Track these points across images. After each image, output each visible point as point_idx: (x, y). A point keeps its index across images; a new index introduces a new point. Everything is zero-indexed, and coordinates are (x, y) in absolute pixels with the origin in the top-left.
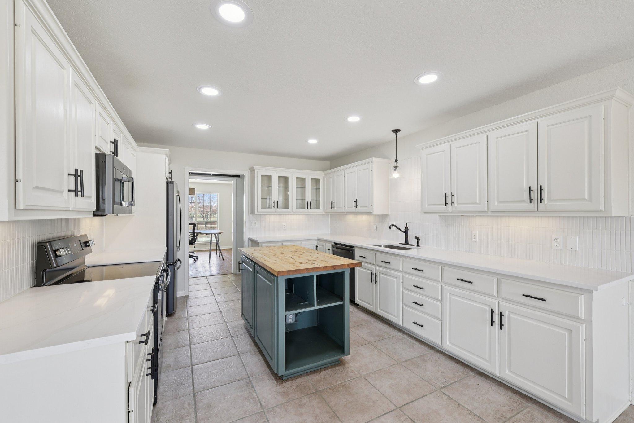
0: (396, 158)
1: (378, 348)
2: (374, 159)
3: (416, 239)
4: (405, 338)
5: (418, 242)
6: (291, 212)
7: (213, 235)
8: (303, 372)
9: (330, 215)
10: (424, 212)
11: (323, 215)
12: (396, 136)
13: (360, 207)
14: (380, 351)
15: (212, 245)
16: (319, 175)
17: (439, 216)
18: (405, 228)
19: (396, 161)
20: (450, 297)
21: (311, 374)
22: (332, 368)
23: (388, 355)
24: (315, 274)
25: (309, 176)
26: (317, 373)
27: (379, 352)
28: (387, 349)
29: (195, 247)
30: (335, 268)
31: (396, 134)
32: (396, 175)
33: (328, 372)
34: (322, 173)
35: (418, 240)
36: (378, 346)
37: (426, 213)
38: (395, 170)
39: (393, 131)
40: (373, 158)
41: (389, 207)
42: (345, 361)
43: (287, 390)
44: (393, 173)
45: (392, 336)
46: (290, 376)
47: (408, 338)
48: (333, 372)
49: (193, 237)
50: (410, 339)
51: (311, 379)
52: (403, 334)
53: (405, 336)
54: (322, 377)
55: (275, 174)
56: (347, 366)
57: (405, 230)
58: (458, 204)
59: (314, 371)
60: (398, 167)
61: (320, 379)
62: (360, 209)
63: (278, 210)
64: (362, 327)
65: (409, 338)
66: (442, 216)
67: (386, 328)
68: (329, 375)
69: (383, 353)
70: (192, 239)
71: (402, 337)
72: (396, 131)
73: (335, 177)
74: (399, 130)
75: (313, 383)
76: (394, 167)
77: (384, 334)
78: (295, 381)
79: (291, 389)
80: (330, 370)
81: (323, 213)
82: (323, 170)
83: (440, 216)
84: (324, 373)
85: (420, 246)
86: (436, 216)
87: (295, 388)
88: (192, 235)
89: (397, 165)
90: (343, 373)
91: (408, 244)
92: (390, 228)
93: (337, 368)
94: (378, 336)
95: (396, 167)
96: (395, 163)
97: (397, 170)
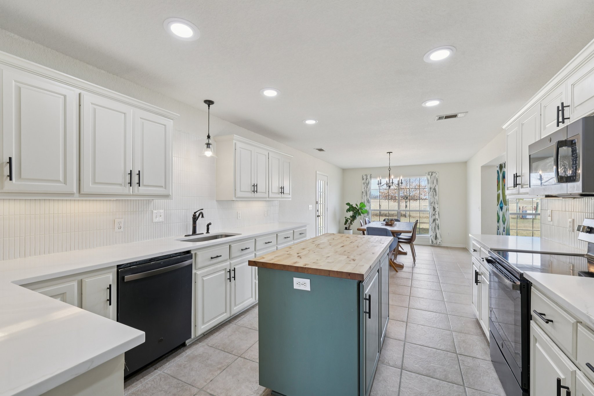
0: (209, 134)
5: (208, 229)
12: (209, 108)
19: (209, 137)
31: (209, 106)
32: (209, 153)
38: (207, 147)
44: (205, 150)
76: (206, 144)
89: (210, 142)
95: (208, 145)
96: (208, 139)
97: (209, 147)
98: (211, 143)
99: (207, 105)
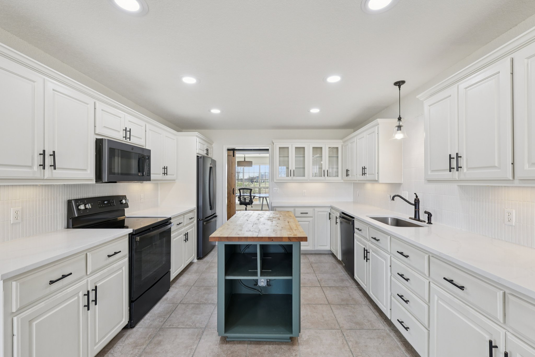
0: (400, 116)
1: (346, 338)
2: (379, 121)
3: (427, 215)
4: (390, 336)
5: (429, 219)
6: (307, 180)
7: (264, 198)
8: (247, 339)
9: (353, 183)
10: (428, 181)
11: (342, 182)
12: (400, 90)
13: (368, 174)
14: (345, 342)
15: (263, 206)
16: (337, 143)
17: (458, 185)
18: (415, 199)
19: (400, 119)
20: (438, 301)
21: (254, 344)
22: (278, 344)
23: (352, 351)
24: (258, 243)
25: (326, 145)
26: (260, 344)
27: (343, 343)
28: (357, 343)
29: (252, 207)
30: (272, 240)
31: (400, 87)
32: (399, 136)
33: (271, 347)
34: (341, 141)
35: (429, 215)
36: (348, 336)
37: (430, 181)
38: (398, 130)
39: (396, 84)
40: (378, 119)
41: (403, 174)
42: (298, 341)
43: (221, 352)
44: (396, 133)
45: (374, 328)
46: (234, 339)
47: (394, 338)
48: (275, 350)
49: (250, 199)
50: (396, 340)
51: (250, 349)
52: (391, 331)
53: (392, 334)
54: (262, 351)
55: (292, 145)
56: (295, 347)
57: (415, 202)
58: (468, 169)
59: (258, 342)
60: (402, 126)
61: (258, 353)
62: (367, 176)
63: (295, 178)
64: (347, 307)
65: (397, 338)
66: (462, 186)
67: (374, 316)
68: (269, 351)
69: (347, 347)
70: (249, 201)
71: (387, 334)
72: (399, 84)
73: (350, 144)
74: (403, 82)
75: (249, 354)
76: (396, 127)
77: (365, 324)
78: (234, 346)
79: (225, 353)
80: (274, 346)
81: (342, 181)
82: (342, 139)
83: (460, 186)
84: (267, 347)
85: (432, 224)
86: (455, 186)
87: (229, 353)
88: (250, 198)
89: (401, 124)
90: (285, 355)
91: (419, 220)
92: (393, 199)
93: (283, 346)
94: (357, 323)
95: (399, 127)
96: (399, 121)
97: (400, 130)
98: (403, 125)
99: (398, 87)
